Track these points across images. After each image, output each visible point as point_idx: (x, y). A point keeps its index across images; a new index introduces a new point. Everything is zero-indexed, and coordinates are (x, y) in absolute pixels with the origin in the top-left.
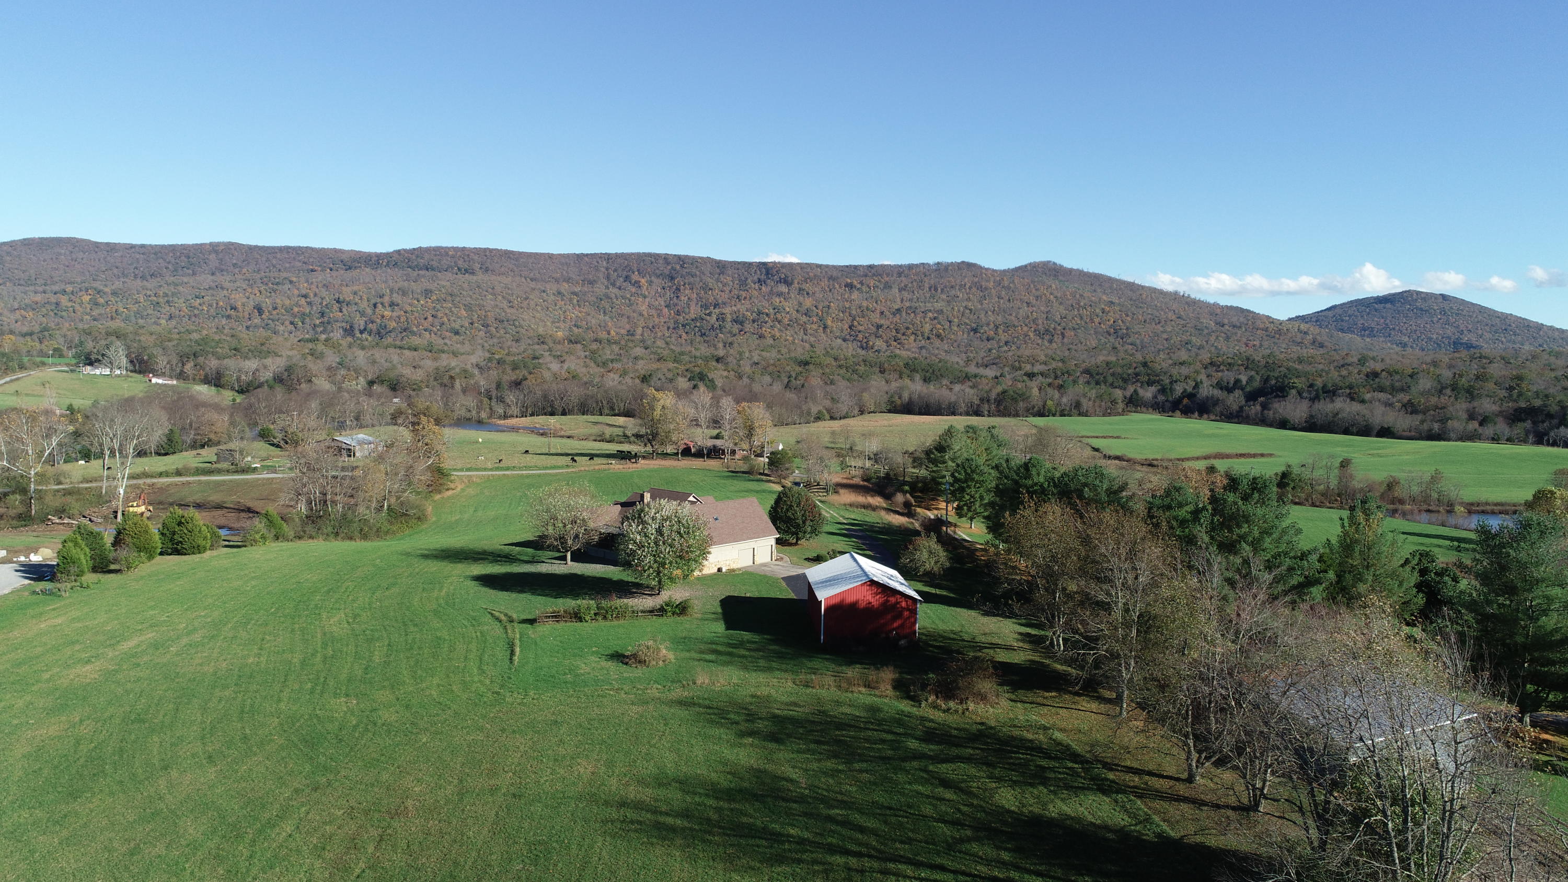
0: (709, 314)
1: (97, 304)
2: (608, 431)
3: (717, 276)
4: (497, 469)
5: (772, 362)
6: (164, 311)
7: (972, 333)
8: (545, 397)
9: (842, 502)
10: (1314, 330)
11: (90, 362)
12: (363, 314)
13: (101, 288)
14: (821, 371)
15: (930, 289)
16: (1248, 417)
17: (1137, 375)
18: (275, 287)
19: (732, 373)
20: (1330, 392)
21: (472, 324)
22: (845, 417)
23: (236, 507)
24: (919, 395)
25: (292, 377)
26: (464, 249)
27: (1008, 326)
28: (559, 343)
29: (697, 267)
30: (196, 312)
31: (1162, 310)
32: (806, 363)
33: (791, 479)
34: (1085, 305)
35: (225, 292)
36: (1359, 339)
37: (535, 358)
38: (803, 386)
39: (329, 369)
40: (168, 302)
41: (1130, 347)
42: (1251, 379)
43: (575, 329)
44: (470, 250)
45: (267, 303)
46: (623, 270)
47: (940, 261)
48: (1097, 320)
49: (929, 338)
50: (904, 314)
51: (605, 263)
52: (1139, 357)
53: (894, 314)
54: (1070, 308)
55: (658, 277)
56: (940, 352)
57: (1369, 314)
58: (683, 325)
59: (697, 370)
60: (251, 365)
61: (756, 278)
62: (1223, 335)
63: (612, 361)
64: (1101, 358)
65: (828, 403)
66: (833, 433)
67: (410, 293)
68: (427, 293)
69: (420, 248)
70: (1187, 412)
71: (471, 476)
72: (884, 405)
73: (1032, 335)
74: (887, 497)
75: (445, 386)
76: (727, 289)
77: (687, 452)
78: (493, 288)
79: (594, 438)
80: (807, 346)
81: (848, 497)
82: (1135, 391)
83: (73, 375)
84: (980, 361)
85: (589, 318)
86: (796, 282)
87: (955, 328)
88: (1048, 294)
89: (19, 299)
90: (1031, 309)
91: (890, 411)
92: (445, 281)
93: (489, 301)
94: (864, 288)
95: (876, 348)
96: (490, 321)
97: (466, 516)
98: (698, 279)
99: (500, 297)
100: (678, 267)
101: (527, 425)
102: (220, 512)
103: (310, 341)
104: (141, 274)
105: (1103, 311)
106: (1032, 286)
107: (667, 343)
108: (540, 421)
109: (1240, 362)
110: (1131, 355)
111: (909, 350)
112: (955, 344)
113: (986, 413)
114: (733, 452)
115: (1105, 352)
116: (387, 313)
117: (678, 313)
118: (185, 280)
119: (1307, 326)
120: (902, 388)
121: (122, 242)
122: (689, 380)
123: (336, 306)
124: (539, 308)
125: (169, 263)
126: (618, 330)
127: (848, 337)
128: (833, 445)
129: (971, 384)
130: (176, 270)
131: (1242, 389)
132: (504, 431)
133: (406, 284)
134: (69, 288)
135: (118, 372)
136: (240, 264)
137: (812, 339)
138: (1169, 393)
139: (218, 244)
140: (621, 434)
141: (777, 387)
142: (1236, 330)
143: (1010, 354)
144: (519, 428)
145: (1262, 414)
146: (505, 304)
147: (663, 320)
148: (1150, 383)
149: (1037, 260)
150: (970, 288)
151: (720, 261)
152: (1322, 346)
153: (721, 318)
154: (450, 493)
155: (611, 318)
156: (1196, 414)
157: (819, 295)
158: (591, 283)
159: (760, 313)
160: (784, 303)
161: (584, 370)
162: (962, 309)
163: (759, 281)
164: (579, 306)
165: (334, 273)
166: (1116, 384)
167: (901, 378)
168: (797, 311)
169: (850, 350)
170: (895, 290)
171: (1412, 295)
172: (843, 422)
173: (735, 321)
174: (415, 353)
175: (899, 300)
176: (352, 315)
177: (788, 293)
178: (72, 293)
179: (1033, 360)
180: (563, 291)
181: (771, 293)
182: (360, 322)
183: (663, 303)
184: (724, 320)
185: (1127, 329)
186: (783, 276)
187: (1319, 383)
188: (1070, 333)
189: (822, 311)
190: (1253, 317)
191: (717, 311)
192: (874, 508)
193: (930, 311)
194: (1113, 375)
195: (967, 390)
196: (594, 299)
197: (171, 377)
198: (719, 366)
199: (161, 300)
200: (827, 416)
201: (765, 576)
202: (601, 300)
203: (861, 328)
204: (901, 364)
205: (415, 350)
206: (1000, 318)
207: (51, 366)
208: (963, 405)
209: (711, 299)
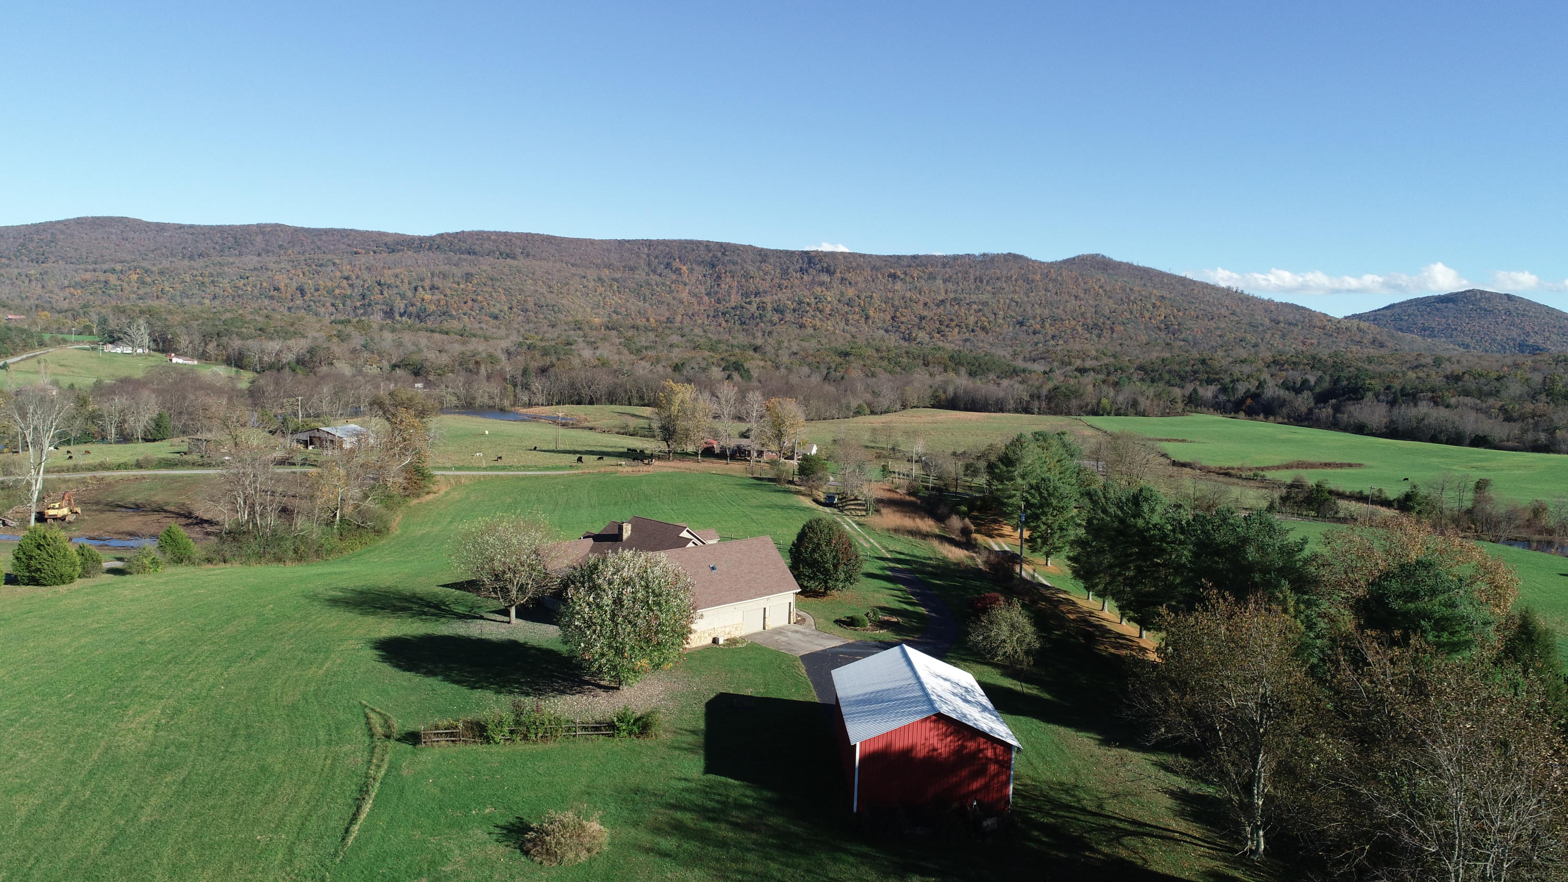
0: (750, 303)
1: (144, 283)
2: (633, 423)
3: (758, 264)
4: (492, 468)
5: (811, 352)
6: (208, 291)
7: (1018, 326)
8: (572, 385)
9: (885, 526)
10: (1374, 329)
11: (114, 341)
12: (403, 297)
13: (150, 267)
14: (862, 363)
15: (975, 280)
16: (1318, 420)
17: (1195, 372)
18: (319, 268)
19: (769, 363)
20: (1411, 396)
21: (511, 308)
22: (886, 412)
23: (177, 510)
24: (965, 391)
25: (314, 359)
26: (506, 234)
27: (1054, 320)
28: (596, 329)
29: (738, 255)
30: (240, 292)
31: (1215, 305)
32: (847, 354)
33: (825, 489)
34: (1135, 299)
35: (270, 273)
36: (1420, 339)
37: (568, 344)
38: (842, 378)
39: (354, 351)
40: (213, 282)
41: (1182, 343)
42: (1320, 380)
43: (614, 315)
44: (512, 234)
45: (309, 284)
46: (664, 257)
47: (986, 252)
48: (1147, 315)
49: (973, 331)
50: (948, 305)
51: (646, 250)
52: (1195, 354)
53: (938, 305)
54: (1120, 302)
55: (699, 264)
56: (984, 345)
57: (1429, 313)
58: (722, 314)
59: (733, 359)
60: (274, 346)
61: (798, 267)
62: (1280, 333)
63: (646, 348)
64: (1155, 355)
65: (868, 396)
66: (874, 430)
67: (451, 276)
68: (468, 277)
69: (463, 232)
70: (1251, 413)
71: (459, 476)
72: (928, 400)
73: (1080, 329)
74: (940, 519)
75: (471, 371)
76: (768, 278)
77: (708, 452)
78: (534, 274)
79: (617, 430)
80: (849, 336)
81: (892, 518)
82: (1195, 390)
83: (93, 354)
84: (1028, 356)
85: (629, 304)
86: (838, 271)
87: (1001, 321)
88: (1096, 287)
89: (69, 277)
90: (1078, 303)
91: (933, 406)
92: (485, 266)
93: (529, 286)
94: (908, 279)
95: (919, 340)
96: (530, 305)
97: (437, 529)
98: (739, 267)
99: (540, 283)
100: (719, 255)
101: (551, 414)
102: (156, 516)
103: (342, 322)
104: (188, 254)
105: (1154, 306)
106: (1080, 279)
107: (705, 331)
108: (562, 411)
109: (1305, 361)
110: (1187, 352)
111: (953, 342)
112: (1001, 337)
113: (1036, 410)
114: (760, 453)
115: (1158, 348)
116: (428, 297)
117: (719, 301)
118: (231, 260)
119: (1367, 324)
120: (946, 382)
121: (171, 222)
122: (724, 370)
123: (377, 289)
124: (579, 294)
125: (217, 243)
126: (657, 317)
127: (890, 328)
128: (873, 445)
129: (1020, 379)
130: (222, 251)
131: (1311, 390)
132: (524, 420)
133: (447, 267)
134: (118, 267)
135: (140, 351)
136: (286, 245)
137: (854, 330)
138: (1231, 393)
139: (266, 226)
140: (647, 426)
141: (816, 379)
142: (1292, 328)
143: (1060, 347)
144: (540, 418)
145: (1334, 417)
146: (544, 290)
147: (702, 308)
148: (1209, 382)
149: (1086, 253)
150: (1016, 280)
151: (762, 250)
152: (1382, 345)
153: (762, 307)
154: (431, 496)
155: (651, 305)
156: (1262, 416)
157: (862, 285)
158: (632, 269)
159: (800, 303)
160: (825, 292)
161: (616, 357)
162: (1008, 301)
163: (801, 269)
164: (619, 292)
165: (378, 256)
166: (1173, 382)
167: (946, 371)
168: (839, 301)
169: (893, 340)
170: (939, 282)
171: (1475, 294)
172: (884, 418)
173: (776, 310)
174: (445, 337)
175: (943, 292)
176: (393, 298)
177: (830, 282)
178: (121, 271)
179: (1084, 355)
180: (603, 277)
181: (813, 282)
182: (400, 305)
183: (703, 291)
184: (764, 309)
185: (1179, 324)
186: (825, 265)
187: (1397, 385)
188: (1119, 328)
189: (864, 301)
190: (1309, 315)
191: (758, 299)
192: (925, 536)
193: (975, 303)
194: (1169, 372)
195: (1017, 385)
196: (633, 285)
197: (192, 358)
198: (756, 355)
199: (206, 280)
200: (868, 411)
201: (777, 654)
202: (641, 286)
203: (903, 319)
204: (946, 356)
205: (447, 333)
206: (1047, 312)
207: (72, 343)
208: (1012, 402)
209: (752, 288)
